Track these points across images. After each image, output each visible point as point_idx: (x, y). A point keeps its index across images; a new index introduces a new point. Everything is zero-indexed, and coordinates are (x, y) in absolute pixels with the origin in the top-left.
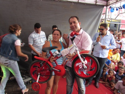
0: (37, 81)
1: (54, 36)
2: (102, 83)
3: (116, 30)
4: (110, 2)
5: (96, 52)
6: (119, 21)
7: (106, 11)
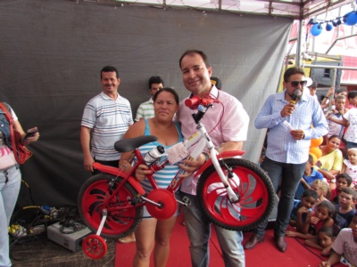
0: (99, 233)
1: (158, 106)
2: (296, 238)
3: (329, 86)
4: (311, 7)
5: (277, 148)
6: (338, 60)
7: (300, 32)
